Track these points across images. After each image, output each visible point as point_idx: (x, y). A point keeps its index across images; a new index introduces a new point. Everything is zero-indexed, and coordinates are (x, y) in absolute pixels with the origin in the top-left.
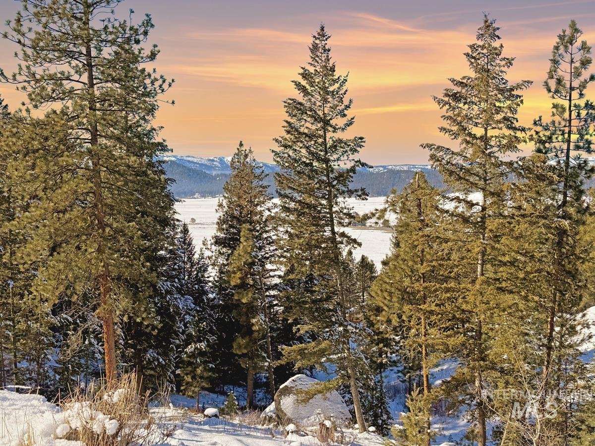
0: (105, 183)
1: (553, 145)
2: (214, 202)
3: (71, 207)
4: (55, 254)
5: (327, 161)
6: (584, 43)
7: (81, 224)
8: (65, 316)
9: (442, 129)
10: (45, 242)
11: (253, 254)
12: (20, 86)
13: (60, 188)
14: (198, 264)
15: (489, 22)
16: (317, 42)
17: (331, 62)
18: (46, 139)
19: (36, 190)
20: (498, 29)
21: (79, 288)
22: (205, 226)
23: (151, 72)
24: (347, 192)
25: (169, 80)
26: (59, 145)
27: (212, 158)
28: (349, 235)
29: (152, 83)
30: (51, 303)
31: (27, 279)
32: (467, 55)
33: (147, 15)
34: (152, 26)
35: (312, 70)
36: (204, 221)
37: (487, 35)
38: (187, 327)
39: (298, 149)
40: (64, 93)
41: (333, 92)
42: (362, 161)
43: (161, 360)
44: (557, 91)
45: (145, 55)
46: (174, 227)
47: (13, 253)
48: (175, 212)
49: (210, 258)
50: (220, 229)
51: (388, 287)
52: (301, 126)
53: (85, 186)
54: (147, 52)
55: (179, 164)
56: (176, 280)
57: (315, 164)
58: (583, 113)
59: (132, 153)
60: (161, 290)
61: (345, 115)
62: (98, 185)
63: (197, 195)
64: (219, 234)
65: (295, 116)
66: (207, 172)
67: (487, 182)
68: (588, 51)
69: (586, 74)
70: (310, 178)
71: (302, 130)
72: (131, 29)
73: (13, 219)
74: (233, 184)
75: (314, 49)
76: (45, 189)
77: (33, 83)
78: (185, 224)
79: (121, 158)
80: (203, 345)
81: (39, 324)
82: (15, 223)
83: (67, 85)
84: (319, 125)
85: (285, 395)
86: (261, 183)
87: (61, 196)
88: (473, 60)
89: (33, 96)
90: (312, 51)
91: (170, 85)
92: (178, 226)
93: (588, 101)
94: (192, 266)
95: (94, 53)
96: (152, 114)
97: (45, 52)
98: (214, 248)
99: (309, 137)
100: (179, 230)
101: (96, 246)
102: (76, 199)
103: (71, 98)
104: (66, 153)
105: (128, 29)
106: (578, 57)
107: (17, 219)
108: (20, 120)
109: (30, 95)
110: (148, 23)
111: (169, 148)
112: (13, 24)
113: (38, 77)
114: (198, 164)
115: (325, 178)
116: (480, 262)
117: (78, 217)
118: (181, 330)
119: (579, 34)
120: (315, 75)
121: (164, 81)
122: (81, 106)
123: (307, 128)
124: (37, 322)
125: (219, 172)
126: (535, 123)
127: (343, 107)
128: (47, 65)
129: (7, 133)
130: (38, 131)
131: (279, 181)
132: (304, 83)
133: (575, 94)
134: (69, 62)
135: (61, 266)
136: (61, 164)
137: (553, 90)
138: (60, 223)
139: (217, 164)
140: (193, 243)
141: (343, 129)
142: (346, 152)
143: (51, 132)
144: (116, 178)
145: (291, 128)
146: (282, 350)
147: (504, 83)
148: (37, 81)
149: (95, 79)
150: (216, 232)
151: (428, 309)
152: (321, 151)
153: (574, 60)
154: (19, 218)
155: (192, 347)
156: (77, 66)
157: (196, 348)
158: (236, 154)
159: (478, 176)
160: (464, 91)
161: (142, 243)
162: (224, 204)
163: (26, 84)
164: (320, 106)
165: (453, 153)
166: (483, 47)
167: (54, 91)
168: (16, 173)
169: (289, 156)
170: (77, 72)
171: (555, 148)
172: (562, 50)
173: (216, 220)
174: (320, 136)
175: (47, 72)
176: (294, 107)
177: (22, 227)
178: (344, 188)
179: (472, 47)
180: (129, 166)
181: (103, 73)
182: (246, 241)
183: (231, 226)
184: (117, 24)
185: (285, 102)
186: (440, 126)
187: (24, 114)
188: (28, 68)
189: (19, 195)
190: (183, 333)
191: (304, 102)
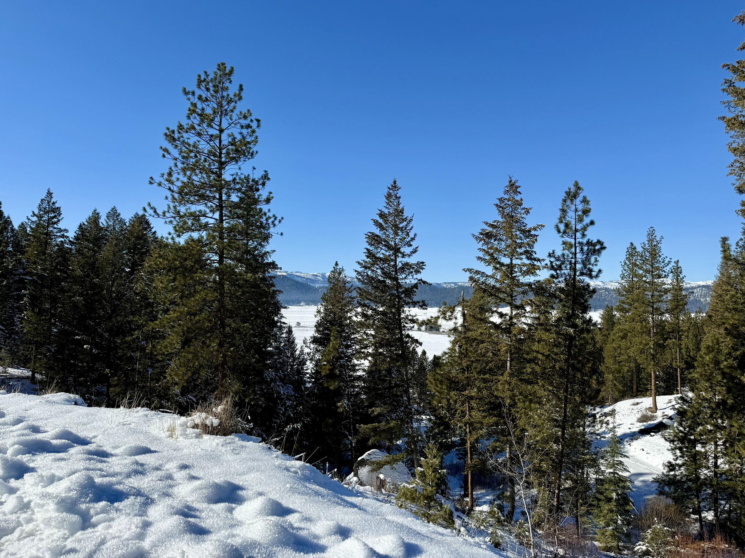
0: (228, 293)
1: (563, 271)
2: (313, 309)
3: (201, 311)
4: (186, 347)
5: (396, 279)
6: (585, 198)
7: (207, 324)
8: (191, 397)
9: (479, 258)
10: (179, 338)
11: (340, 350)
12: (168, 220)
13: (193, 296)
14: (299, 358)
15: (513, 182)
16: (391, 191)
17: (401, 206)
18: (185, 260)
19: (174, 298)
20: (519, 187)
21: (203, 373)
22: (307, 329)
23: (267, 211)
24: (412, 303)
25: (279, 218)
26: (195, 264)
27: (315, 274)
28: (412, 336)
29: (267, 220)
30: (181, 386)
31: (163, 367)
32: (497, 205)
33: (265, 171)
34: (269, 179)
35: (386, 211)
36: (307, 324)
37: (511, 191)
38: (288, 410)
39: (375, 269)
40: (200, 226)
41: (402, 228)
42: (423, 280)
43: (264, 436)
44: (565, 232)
45: (262, 199)
46: (281, 328)
47: (154, 346)
48: (282, 317)
49: (308, 354)
50: (318, 331)
51: (440, 377)
52: (377, 252)
53: (211, 296)
54: (264, 197)
55: (289, 279)
56: (281, 371)
57: (388, 281)
58: (585, 248)
59: (250, 270)
60: (267, 378)
61: (411, 245)
62: (222, 294)
63: (302, 303)
64: (316, 335)
65: (373, 245)
66: (312, 285)
67: (513, 298)
68: (588, 203)
69: (587, 220)
70: (383, 292)
71: (378, 255)
72: (253, 180)
73: (156, 320)
74: (329, 295)
75: (389, 196)
76: (181, 298)
77: (177, 218)
78: (289, 327)
79: (241, 274)
80: (299, 426)
81: (170, 403)
82: (157, 322)
83: (203, 220)
84: (391, 252)
85: (362, 466)
86: (350, 295)
87: (193, 302)
88: (501, 209)
89: (177, 228)
90: (387, 198)
91: (280, 222)
92: (284, 327)
93: (589, 240)
94: (293, 361)
95: (224, 197)
96: (267, 241)
97: (188, 197)
98: (312, 346)
99: (383, 261)
100: (285, 331)
101: (217, 341)
102: (205, 305)
103: (205, 230)
104: (199, 270)
105: (251, 180)
106: (580, 207)
107: (159, 320)
108: (167, 245)
109: (175, 227)
110: (266, 177)
111: (279, 266)
112: (166, 176)
113: (182, 214)
114: (305, 278)
115: (395, 292)
116: (509, 359)
117: (205, 319)
118: (281, 412)
119: (581, 191)
120: (389, 215)
121: (276, 219)
122: (213, 236)
123: (382, 254)
124: (168, 402)
125: (321, 285)
126: (550, 255)
127: (409, 239)
128: (189, 205)
129: (156, 255)
130: (180, 253)
131: (360, 294)
132: (381, 221)
133: (578, 235)
134: (206, 204)
135: (190, 356)
136: (195, 278)
137: (562, 231)
138: (192, 323)
139: (320, 278)
140: (296, 341)
141: (409, 256)
142: (412, 272)
143: (189, 255)
144: (236, 290)
145: (370, 254)
146: (360, 428)
147: (524, 226)
148: (181, 217)
149: (225, 216)
150: (314, 333)
151: (469, 395)
152: (393, 271)
153: (578, 210)
154: (160, 319)
155: (290, 427)
156: (211, 206)
157: (293, 428)
158: (332, 271)
159: (506, 293)
160: (495, 231)
161: (252, 339)
162: (322, 311)
163: (172, 219)
164: (393, 238)
165: (487, 276)
166: (509, 200)
167: (193, 225)
168: (161, 285)
169: (368, 275)
170: (211, 211)
171: (564, 273)
172: (568, 202)
173: (315, 324)
174: (392, 260)
175: (189, 211)
176: (374, 239)
177: (162, 325)
178: (409, 300)
179: (501, 200)
180: (246, 281)
181: (230, 212)
182: (334, 340)
183: (326, 329)
184: (243, 177)
185: (366, 235)
186: (477, 256)
187: (170, 241)
188: (175, 207)
189: (162, 301)
190: (284, 414)
191: (380, 235)
